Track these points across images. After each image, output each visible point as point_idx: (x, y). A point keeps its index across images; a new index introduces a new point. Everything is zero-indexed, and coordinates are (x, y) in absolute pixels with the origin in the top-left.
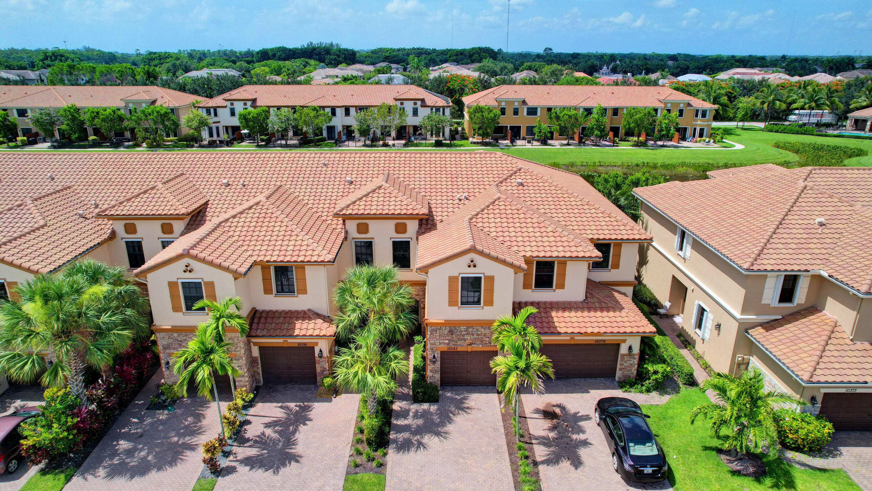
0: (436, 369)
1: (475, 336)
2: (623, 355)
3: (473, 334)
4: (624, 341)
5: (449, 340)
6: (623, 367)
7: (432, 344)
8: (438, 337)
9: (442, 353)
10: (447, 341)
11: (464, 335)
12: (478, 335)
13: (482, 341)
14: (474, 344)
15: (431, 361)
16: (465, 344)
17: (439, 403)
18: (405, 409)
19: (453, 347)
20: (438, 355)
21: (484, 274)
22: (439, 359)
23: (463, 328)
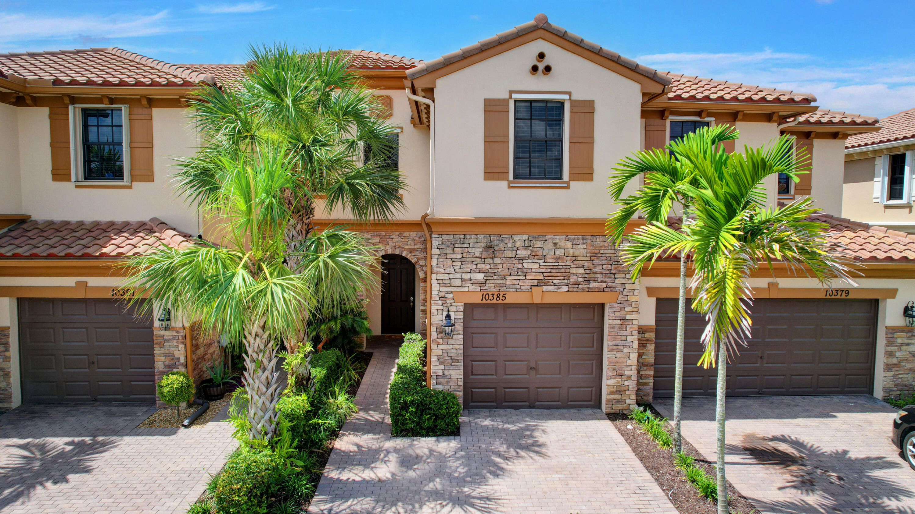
0: (453, 353)
1: (551, 262)
2: (891, 331)
3: (544, 257)
4: (892, 293)
5: (485, 272)
6: (895, 361)
7: (442, 283)
8: (457, 265)
9: (469, 308)
10: (481, 276)
11: (521, 260)
12: (558, 259)
13: (567, 276)
14: (547, 283)
15: (441, 331)
16: (526, 285)
17: (463, 437)
18: (369, 449)
19: (496, 291)
20: (458, 314)
21: (569, 93)
22: (459, 326)
23: (519, 239)
